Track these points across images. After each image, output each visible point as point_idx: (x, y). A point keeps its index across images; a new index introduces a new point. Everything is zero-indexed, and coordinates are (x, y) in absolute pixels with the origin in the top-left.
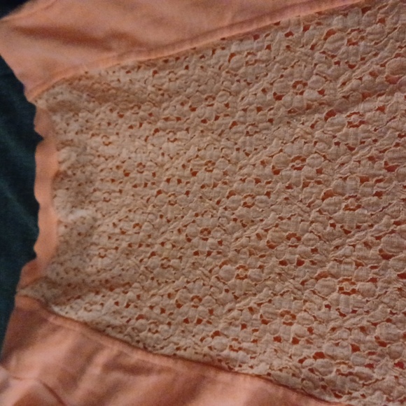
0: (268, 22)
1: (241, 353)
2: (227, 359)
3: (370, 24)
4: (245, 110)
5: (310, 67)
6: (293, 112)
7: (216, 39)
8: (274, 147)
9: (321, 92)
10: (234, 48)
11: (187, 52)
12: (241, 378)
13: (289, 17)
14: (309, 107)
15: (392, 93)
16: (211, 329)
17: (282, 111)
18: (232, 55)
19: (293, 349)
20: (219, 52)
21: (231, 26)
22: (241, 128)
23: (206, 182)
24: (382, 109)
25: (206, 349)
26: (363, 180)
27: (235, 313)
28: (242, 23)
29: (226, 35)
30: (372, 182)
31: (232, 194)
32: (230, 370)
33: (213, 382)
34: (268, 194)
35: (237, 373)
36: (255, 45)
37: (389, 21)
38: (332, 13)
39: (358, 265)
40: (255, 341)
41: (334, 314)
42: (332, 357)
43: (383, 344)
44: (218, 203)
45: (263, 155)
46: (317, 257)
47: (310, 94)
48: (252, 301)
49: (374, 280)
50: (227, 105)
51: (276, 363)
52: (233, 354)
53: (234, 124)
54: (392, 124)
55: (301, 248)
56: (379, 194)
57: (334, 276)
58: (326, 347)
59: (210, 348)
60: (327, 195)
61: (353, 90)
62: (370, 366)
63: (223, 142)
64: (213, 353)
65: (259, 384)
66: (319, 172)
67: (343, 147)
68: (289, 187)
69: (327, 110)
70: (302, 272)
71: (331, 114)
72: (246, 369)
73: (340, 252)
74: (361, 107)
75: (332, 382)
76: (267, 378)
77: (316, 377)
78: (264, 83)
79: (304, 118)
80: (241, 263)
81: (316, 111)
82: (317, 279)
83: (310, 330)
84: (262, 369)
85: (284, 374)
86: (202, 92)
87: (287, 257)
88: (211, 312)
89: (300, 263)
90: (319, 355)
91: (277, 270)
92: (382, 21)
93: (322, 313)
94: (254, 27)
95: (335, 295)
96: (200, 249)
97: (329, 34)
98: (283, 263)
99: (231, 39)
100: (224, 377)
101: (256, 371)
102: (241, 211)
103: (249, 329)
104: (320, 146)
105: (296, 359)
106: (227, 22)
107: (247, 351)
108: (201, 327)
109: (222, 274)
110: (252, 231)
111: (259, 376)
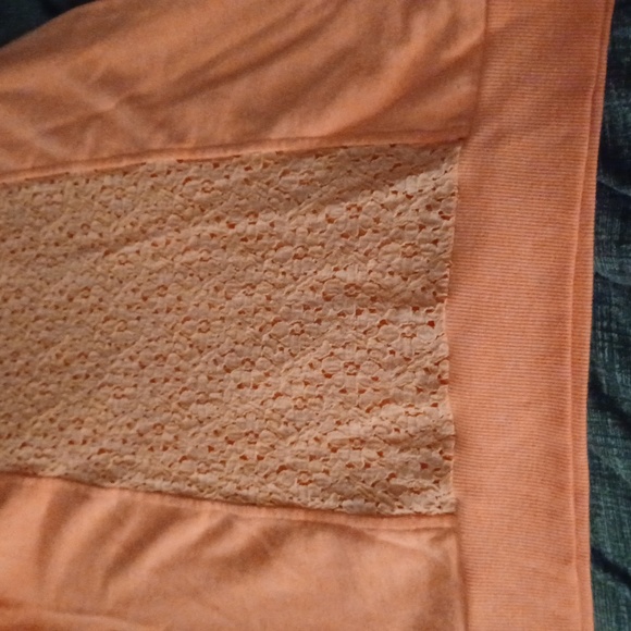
0: (60, 171)
1: (44, 460)
2: (32, 466)
3: (129, 185)
4: (46, 244)
5: (92, 213)
6: (83, 249)
7: (21, 178)
8: (66, 280)
9: (101, 235)
10: (36, 188)
12: (44, 481)
13: (75, 170)
14: (93, 246)
15: (143, 241)
16: (19, 442)
17: (74, 248)
18: (35, 195)
19: (83, 449)
20: (24, 190)
21: (33, 169)
22: (43, 260)
23: (16, 308)
24: (138, 252)
25: (15, 461)
26: (129, 307)
27: (38, 425)
28: (42, 168)
29: (29, 176)
30: (134, 308)
31: (37, 318)
32: (35, 475)
33: (21, 487)
34: (65, 319)
35: (41, 477)
36: (52, 188)
37: (140, 184)
38: (104, 173)
39: (126, 374)
40: (54, 447)
41: (110, 416)
42: (110, 451)
43: (141, 435)
44: (26, 327)
45: (60, 285)
46: (99, 370)
47: (93, 236)
48: (51, 413)
49: (135, 386)
50: (32, 239)
51: (72, 463)
52: (38, 461)
53: (38, 256)
54: (145, 264)
55: (89, 364)
56: (138, 318)
57: (110, 385)
58: (105, 444)
59: (19, 458)
60: (107, 319)
61: (121, 235)
62: (134, 454)
63: (29, 272)
64: (21, 463)
65: (59, 484)
66: (101, 300)
67: (116, 281)
68: (80, 313)
69: (104, 249)
70: (88, 385)
71: (107, 253)
72: (48, 472)
73: (114, 366)
74: (126, 249)
75: (110, 471)
76: (65, 478)
77: (99, 469)
78: (59, 223)
79: (89, 255)
80: (44, 380)
81: (97, 250)
82: (99, 388)
83: (95, 431)
84: (60, 470)
85: (77, 472)
86: (12, 225)
87: (78, 372)
88: (19, 426)
89: (87, 376)
90: (101, 451)
91: (71, 385)
92: (135, 184)
93: (102, 416)
94: (50, 173)
95: (111, 400)
96: (10, 370)
97: (104, 188)
98: (75, 377)
99: (33, 180)
100: (29, 482)
101: (56, 473)
102: (44, 334)
103: (50, 437)
104: (101, 279)
105: (86, 457)
106: (28, 165)
107: (48, 456)
108: (11, 440)
109: (28, 391)
110: (53, 351)
111: (59, 477)
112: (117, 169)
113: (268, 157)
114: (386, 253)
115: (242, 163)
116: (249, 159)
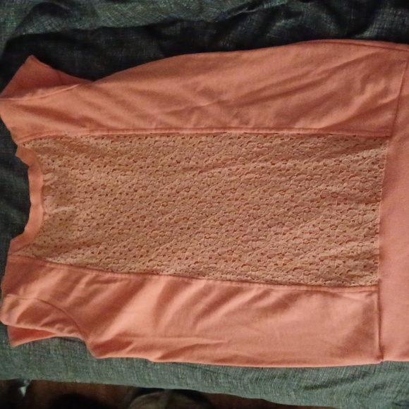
0: (173, 131)
1: (163, 267)
2: (156, 270)
3: (216, 142)
4: (163, 165)
5: (192, 153)
6: (185, 169)
7: (148, 133)
8: (176, 182)
9: (197, 163)
10: (157, 139)
11: (131, 135)
12: (163, 277)
13: (185, 132)
14: (192, 168)
15: (224, 167)
16: (148, 259)
17: (180, 168)
18: (156, 141)
19: (186, 262)
20: (149, 138)
21: (156, 129)
22: (161, 173)
23: (142, 195)
24: (220, 172)
25: (145, 268)
26: (213, 197)
27: (160, 251)
28: (161, 129)
29: (154, 132)
30: (216, 198)
31: (156, 201)
32: (158, 274)
33: (150, 280)
34: (174, 201)
35: (161, 275)
36: (168, 139)
37: (223, 142)
38: (202, 135)
39: (212, 228)
40: (169, 261)
41: (202, 246)
42: (202, 262)
43: (220, 255)
44: (149, 204)
45: (172, 185)
46: (195, 226)
47: (192, 163)
48: (168, 245)
49: (217, 233)
50: (153, 162)
51: (179, 268)
52: (159, 268)
53: (157, 171)
54: (224, 178)
55: (189, 223)
56: (219, 203)
57: (203, 232)
58: (199, 259)
59: (148, 267)
60: (200, 202)
61: (210, 164)
62: (216, 263)
63: (152, 178)
64: (149, 268)
65: (170, 278)
66: (196, 193)
67: (205, 185)
68: (184, 199)
69: (199, 170)
70: (190, 232)
71: (200, 172)
72: (165, 273)
73: (205, 224)
74: (213, 171)
75: (201, 272)
76: (174, 275)
77: (195, 271)
78: (172, 155)
79: (190, 172)
80: (162, 230)
81: (195, 170)
82: (196, 234)
83: (193, 254)
84: (172, 271)
85: (181, 272)
86: (141, 155)
87: (183, 226)
88: (148, 251)
89: (189, 228)
90: (197, 262)
91: (179, 232)
92: (221, 141)
93: (198, 247)
94: (167, 132)
95: (203, 239)
96: (140, 225)
97: (201, 142)
98: (182, 229)
99: (156, 134)
100: (155, 277)
101: (169, 273)
102: (161, 208)
103: (167, 256)
104: (196, 183)
105: (187, 266)
106: (153, 126)
107: (166, 265)
108: (143, 258)
109: (152, 235)
110: (167, 217)
111: (170, 275)
112: (210, 134)
113: (293, 135)
114: (353, 181)
115: (279, 137)
116: (282, 135)
